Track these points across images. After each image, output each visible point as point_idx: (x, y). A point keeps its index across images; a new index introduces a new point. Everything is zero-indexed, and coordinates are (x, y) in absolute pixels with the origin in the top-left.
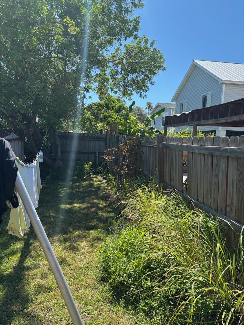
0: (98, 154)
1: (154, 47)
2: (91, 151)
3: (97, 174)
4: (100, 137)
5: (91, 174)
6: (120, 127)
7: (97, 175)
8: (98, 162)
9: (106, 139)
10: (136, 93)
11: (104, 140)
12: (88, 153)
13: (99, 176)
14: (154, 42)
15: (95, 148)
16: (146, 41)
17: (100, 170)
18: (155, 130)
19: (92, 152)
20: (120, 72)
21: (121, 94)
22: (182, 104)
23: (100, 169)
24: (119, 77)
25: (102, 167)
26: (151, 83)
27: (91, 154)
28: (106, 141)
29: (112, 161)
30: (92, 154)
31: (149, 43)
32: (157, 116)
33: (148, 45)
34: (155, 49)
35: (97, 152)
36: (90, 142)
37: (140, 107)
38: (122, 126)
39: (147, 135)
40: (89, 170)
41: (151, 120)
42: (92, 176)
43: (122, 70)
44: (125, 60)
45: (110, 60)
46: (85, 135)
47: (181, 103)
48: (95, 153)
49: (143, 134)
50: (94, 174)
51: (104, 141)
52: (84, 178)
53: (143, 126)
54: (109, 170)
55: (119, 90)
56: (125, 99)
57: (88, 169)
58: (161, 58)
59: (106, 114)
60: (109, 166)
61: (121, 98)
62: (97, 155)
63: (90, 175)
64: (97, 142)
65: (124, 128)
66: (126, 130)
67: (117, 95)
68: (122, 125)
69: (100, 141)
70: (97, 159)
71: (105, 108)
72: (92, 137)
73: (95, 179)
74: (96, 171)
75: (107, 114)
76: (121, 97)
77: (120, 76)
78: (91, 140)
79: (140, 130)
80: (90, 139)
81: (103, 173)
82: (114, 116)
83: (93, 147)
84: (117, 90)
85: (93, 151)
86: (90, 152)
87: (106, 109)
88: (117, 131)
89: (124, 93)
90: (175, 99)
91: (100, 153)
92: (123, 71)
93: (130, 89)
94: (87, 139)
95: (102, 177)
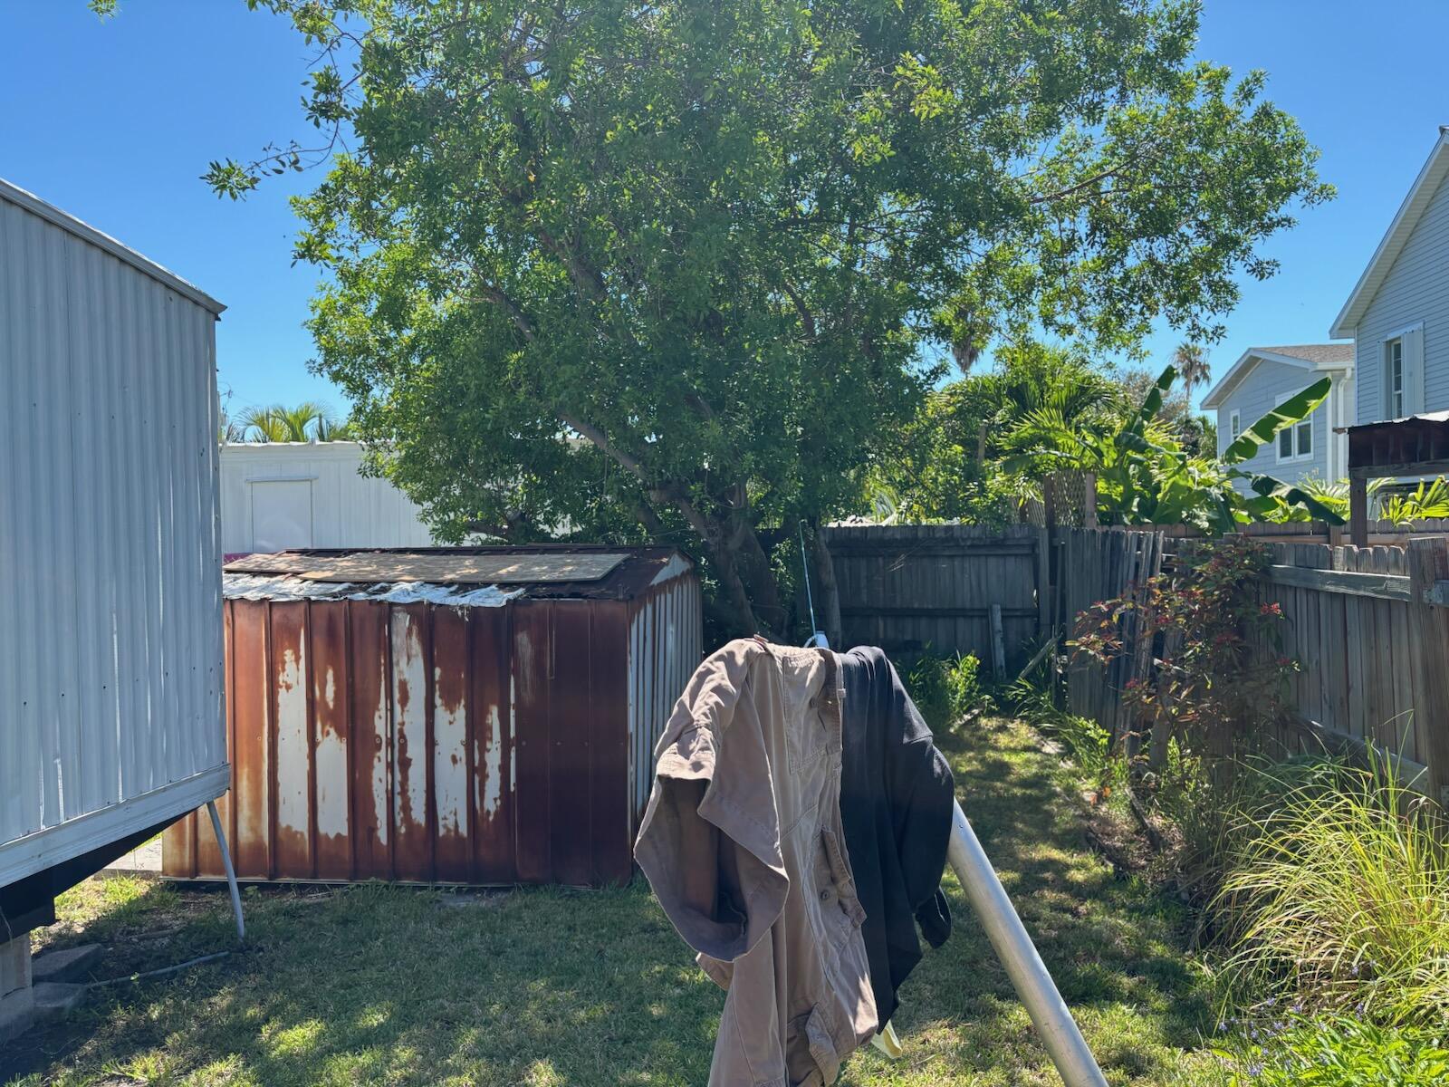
0: (998, 616)
1: (1257, 103)
2: (968, 605)
3: (1008, 709)
4: (1006, 538)
5: (976, 711)
6: (1101, 486)
7: (1007, 717)
8: (1002, 652)
9: (1034, 545)
10: (1167, 321)
11: (1026, 551)
12: (955, 614)
13: (1018, 721)
14: (1257, 80)
15: (983, 588)
16: (1215, 85)
17: (1021, 691)
18: (1284, 492)
19: (973, 610)
20: (1084, 238)
21: (1092, 336)
22: (1395, 349)
23: (1020, 686)
24: (1080, 262)
25: (1027, 678)
26: (1254, 270)
27: (964, 616)
28: (1034, 557)
29: (1111, 660)
30: (972, 617)
31: (1230, 88)
32: (1289, 419)
33: (1229, 101)
34: (1265, 113)
35: (997, 607)
36: (957, 562)
37: (1147, 377)
38: (1108, 481)
39: (1242, 516)
40: (968, 695)
41: (1258, 441)
42: (983, 721)
43: (1094, 229)
44: (1107, 185)
45: (1040, 195)
46: (937, 535)
47: (1389, 343)
48: (985, 614)
49: (1220, 512)
50: (990, 714)
51: (1027, 555)
52: (952, 730)
53: (1214, 474)
54: (1064, 694)
55: (1082, 319)
56: (1110, 356)
57: (962, 690)
58: (1297, 146)
59: (1025, 429)
60: (1063, 677)
61: (1091, 354)
62: (998, 624)
63: (976, 717)
64: (992, 562)
65: (1121, 489)
66: (1129, 495)
67: (1071, 340)
68: (1109, 475)
69: (1004, 556)
70: (998, 640)
71: (1009, 404)
72: (969, 543)
73: (1003, 740)
74: (998, 700)
75: (1031, 431)
76: (1091, 348)
77: (1086, 256)
78: (963, 556)
79: (1204, 494)
80: (961, 553)
81: (1036, 706)
82: (1066, 439)
83: (974, 583)
84: (1071, 319)
85: (977, 605)
86: (963, 610)
87: (1013, 405)
88: (1089, 507)
89: (1104, 327)
90: (1355, 320)
91: (1006, 614)
92: (1098, 234)
93: (1137, 308)
94: (947, 553)
95: (1031, 725)
